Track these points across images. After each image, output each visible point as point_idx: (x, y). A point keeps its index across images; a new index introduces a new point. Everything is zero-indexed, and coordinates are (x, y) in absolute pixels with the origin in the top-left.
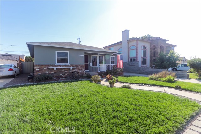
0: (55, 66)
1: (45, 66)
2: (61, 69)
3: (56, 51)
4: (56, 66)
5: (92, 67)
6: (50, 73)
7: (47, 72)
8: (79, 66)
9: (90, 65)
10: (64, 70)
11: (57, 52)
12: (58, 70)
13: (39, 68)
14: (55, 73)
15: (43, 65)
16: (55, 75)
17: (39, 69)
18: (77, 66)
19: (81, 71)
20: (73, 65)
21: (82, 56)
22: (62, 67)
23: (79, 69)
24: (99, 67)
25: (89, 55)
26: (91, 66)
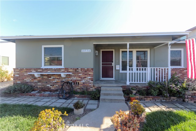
0: (39, 70)
1: (26, 70)
2: (49, 76)
3: (43, 47)
4: (41, 70)
5: (121, 71)
6: (32, 81)
7: (28, 80)
8: (80, 71)
9: (117, 69)
10: (53, 78)
11: (45, 48)
12: (44, 77)
13: (18, 73)
14: (39, 81)
15: (23, 69)
16: (39, 85)
17: (18, 75)
18: (76, 70)
19: (83, 81)
20: (67, 69)
21: (88, 51)
22: (49, 73)
23: (79, 77)
24: (136, 72)
25: (114, 50)
26: (119, 70)
